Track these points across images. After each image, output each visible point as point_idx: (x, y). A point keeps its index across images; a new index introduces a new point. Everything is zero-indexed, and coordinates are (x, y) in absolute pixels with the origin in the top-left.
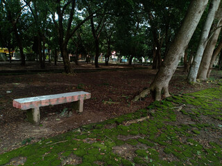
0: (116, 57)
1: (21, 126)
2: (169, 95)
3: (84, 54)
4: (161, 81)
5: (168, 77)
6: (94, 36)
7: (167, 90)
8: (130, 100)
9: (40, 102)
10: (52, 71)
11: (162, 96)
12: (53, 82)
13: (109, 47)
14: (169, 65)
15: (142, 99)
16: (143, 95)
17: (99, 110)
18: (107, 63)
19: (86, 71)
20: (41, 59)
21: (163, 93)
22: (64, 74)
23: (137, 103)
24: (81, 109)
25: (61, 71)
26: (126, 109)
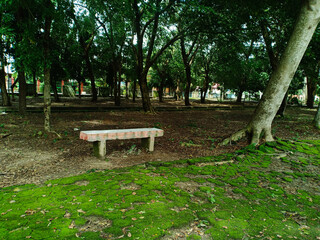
0: (219, 92)
1: (86, 159)
2: (272, 140)
3: (172, 87)
4: (259, 119)
5: (270, 114)
6: (185, 63)
7: (269, 133)
8: (216, 143)
9: (107, 135)
10: (128, 108)
11: (261, 141)
12: (127, 121)
13: (207, 78)
14: (270, 98)
15: (233, 142)
16: (235, 138)
17: (173, 151)
18: (203, 100)
19: (172, 109)
20: (115, 94)
21: (263, 135)
22: (142, 112)
23: (225, 147)
24: (151, 148)
25: (139, 109)
26: (208, 152)
